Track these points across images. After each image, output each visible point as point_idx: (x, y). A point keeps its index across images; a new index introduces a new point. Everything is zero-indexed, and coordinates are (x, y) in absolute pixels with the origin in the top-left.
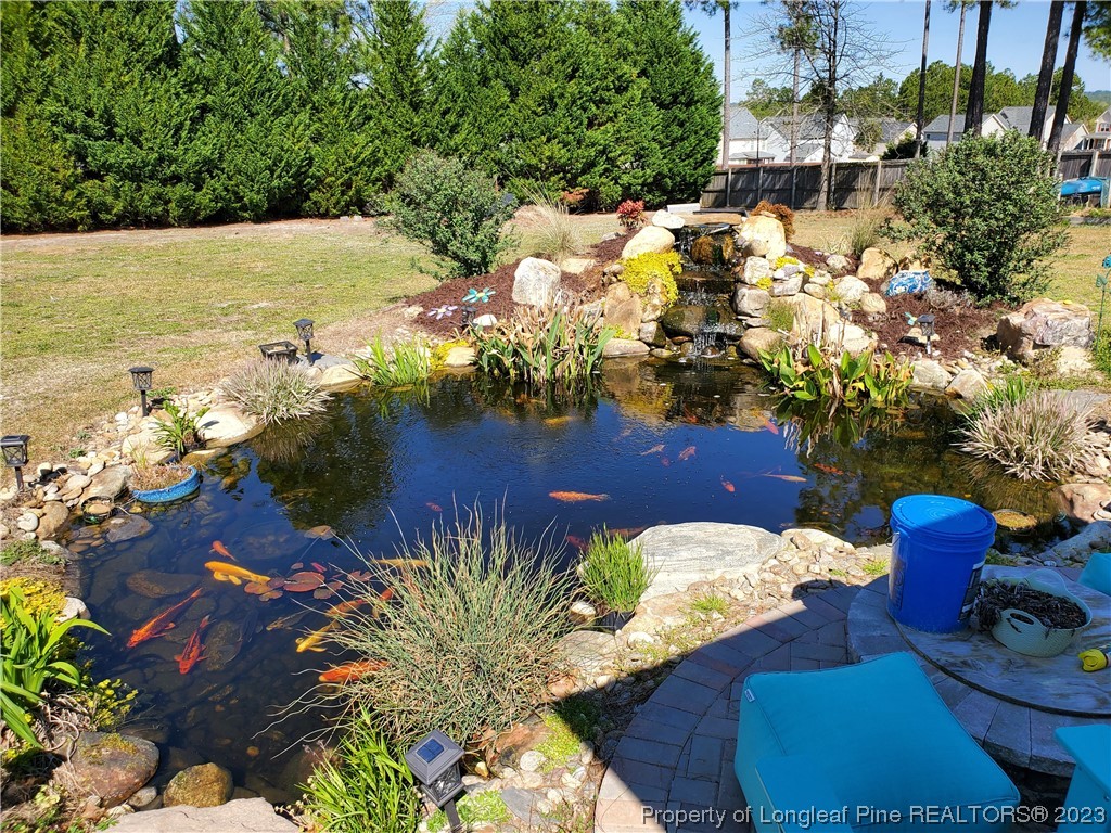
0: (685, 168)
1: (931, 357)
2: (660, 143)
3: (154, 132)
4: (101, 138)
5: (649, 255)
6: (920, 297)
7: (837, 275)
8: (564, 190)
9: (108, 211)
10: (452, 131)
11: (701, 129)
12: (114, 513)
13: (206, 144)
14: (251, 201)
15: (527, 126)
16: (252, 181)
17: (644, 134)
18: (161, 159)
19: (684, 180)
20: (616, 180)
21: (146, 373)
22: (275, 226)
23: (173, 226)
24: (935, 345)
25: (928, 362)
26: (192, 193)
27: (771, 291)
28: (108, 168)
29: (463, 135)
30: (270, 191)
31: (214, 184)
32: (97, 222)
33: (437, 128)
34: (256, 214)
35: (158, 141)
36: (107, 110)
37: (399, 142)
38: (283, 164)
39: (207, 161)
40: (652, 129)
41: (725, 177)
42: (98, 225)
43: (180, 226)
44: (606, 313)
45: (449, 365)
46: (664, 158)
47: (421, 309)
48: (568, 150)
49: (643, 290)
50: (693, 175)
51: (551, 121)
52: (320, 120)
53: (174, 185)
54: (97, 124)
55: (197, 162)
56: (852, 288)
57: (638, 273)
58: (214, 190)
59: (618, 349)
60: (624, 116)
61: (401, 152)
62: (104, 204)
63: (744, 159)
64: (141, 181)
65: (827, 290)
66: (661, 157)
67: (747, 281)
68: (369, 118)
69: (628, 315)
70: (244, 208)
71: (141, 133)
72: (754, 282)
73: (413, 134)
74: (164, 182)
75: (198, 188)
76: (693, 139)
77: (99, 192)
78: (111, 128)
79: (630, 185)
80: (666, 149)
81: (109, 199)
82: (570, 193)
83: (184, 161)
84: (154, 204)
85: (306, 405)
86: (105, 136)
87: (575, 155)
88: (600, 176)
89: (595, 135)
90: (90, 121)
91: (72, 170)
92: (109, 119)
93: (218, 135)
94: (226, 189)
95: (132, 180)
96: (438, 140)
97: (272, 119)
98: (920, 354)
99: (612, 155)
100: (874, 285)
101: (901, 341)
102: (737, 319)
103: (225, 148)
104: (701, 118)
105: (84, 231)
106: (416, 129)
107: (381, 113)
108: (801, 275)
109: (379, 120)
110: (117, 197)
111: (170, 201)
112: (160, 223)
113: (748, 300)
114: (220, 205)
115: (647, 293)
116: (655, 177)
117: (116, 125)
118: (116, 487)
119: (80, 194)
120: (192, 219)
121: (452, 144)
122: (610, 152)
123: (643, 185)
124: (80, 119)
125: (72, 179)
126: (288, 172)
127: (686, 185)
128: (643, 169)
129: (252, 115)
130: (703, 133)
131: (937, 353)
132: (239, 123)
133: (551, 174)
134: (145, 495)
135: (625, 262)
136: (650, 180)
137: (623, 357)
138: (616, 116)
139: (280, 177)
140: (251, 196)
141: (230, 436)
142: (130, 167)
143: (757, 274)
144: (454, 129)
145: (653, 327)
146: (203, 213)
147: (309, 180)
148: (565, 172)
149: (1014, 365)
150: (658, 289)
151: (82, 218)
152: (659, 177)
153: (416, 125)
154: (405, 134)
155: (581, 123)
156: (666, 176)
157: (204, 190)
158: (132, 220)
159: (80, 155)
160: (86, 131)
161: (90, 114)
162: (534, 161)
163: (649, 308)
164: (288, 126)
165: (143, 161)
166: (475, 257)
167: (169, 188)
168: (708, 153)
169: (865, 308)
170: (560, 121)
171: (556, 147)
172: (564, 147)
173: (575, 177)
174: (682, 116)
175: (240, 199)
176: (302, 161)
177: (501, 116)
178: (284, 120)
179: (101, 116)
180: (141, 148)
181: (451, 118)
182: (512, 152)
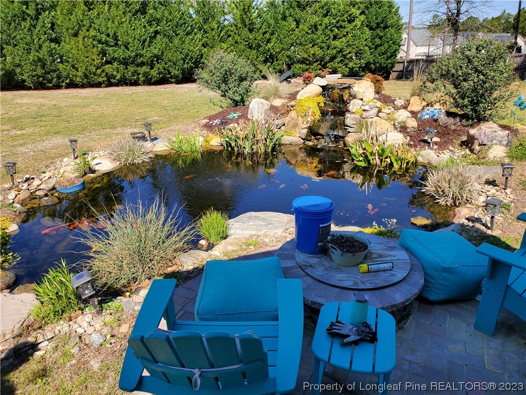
0: (381, 60)
1: (432, 149)
2: (369, 47)
3: (134, 43)
4: (112, 46)
5: (309, 98)
6: (436, 121)
7: (397, 108)
8: (320, 70)
9: (114, 79)
10: (267, 42)
11: (391, 40)
12: (46, 195)
13: (156, 48)
14: (174, 74)
15: (303, 39)
16: (175, 65)
17: (361, 43)
18: (137, 55)
19: (381, 65)
20: (346, 65)
21: (75, 141)
22: (185, 85)
23: (140, 85)
24: (436, 143)
25: (430, 151)
26: (149, 70)
27: (361, 115)
28: (115, 59)
29: (272, 44)
30: (183, 69)
31: (159, 66)
32: (110, 83)
33: (261, 40)
34: (177, 80)
35: (135, 47)
36: (115, 34)
37: (242, 47)
38: (189, 57)
39: (156, 56)
40: (365, 41)
41: (403, 64)
42: (110, 84)
43: (144, 85)
44: (285, 124)
45: (211, 145)
46: (371, 55)
47: (208, 121)
48: (323, 51)
49: (303, 114)
50: (385, 63)
51: (315, 37)
52: (207, 37)
53: (141, 67)
54: (111, 40)
55: (151, 56)
56: (403, 115)
57: (303, 106)
58: (159, 69)
59: (288, 141)
60: (352, 34)
61: (243, 52)
62: (113, 75)
63: (424, 56)
64: (128, 65)
65: (390, 116)
66: (369, 54)
67: (350, 110)
68: (229, 36)
69: (295, 125)
70: (172, 77)
71: (128, 44)
72: (354, 111)
73: (249, 43)
74: (138, 66)
75: (152, 68)
76: (386, 45)
77: (111, 70)
78: (117, 42)
79: (353, 68)
80: (372, 50)
81: (115, 73)
82: (323, 71)
83: (146, 56)
84: (133, 75)
85: (141, 158)
86: (114, 45)
87: (326, 53)
88: (338, 63)
89: (337, 43)
90: (108, 39)
91: (100, 60)
92: (116, 38)
93: (162, 45)
94: (164, 69)
95: (124, 65)
96: (261, 46)
97: (185, 37)
98: (427, 147)
99: (345, 53)
100: (414, 114)
101: (420, 141)
102: (345, 129)
103: (164, 50)
104: (391, 35)
105: (104, 87)
106: (250, 41)
107: (235, 33)
108: (378, 108)
109: (234, 37)
110: (118, 72)
111: (139, 74)
112: (136, 83)
113: (349, 119)
114: (161, 75)
115: (305, 115)
116: (366, 64)
117: (119, 40)
118: (50, 186)
119: (103, 71)
120: (149, 82)
121: (267, 48)
122: (344, 51)
123: (360, 68)
124: (104, 38)
125: (100, 64)
126: (191, 61)
127: (382, 68)
128: (360, 60)
129: (177, 35)
130: (391, 42)
131: (436, 147)
132: (171, 39)
133: (314, 62)
134: (61, 189)
135: (298, 101)
136: (363, 65)
137: (291, 144)
138: (347, 34)
139: (188, 63)
140: (174, 72)
141: (105, 169)
142: (123, 58)
143: (355, 107)
144: (269, 41)
145: (305, 131)
146: (153, 79)
147: (201, 65)
148: (321, 61)
149: (470, 154)
150: (310, 114)
151: (103, 81)
152: (368, 64)
153: (251, 39)
154: (245, 43)
155: (330, 38)
156: (372, 63)
157: (155, 69)
158: (123, 82)
159: (104, 53)
160: (106, 43)
161: (108, 35)
162: (306, 56)
163: (305, 123)
164: (192, 40)
165: (129, 56)
166: (238, 98)
167: (139, 68)
168: (394, 52)
169: (407, 125)
170: (319, 36)
171: (317, 49)
172: (321, 49)
173: (326, 64)
174: (382, 34)
175: (170, 73)
176: (198, 56)
177: (292, 34)
178: (191, 37)
179: (113, 37)
180: (128, 50)
181: (267, 36)
182: (295, 52)
